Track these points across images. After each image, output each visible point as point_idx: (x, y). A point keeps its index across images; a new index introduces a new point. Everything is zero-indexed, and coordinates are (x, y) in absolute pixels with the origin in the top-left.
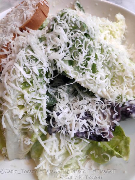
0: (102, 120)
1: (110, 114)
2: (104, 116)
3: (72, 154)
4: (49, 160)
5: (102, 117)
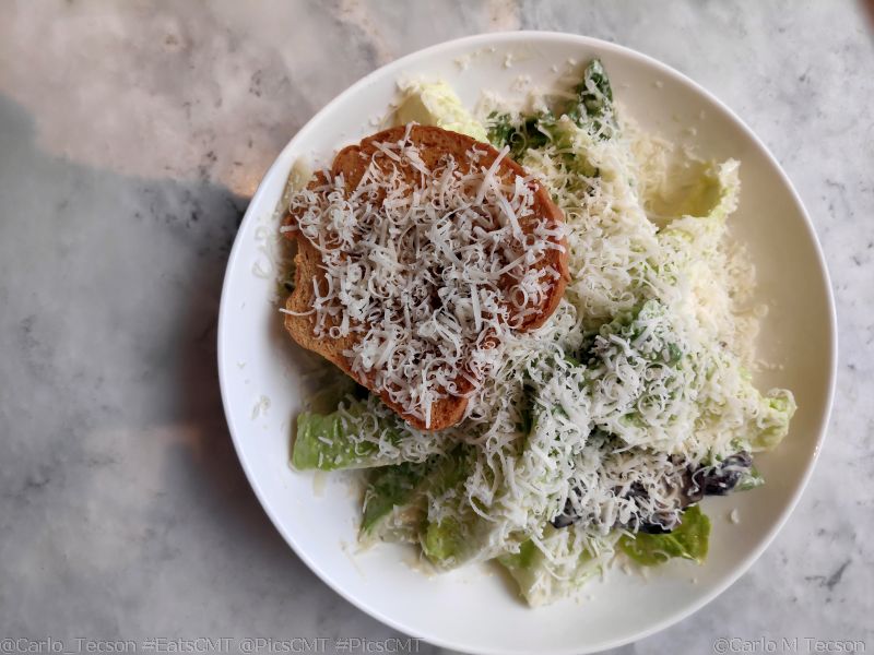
0: (665, 497)
1: (682, 485)
2: (669, 489)
3: (596, 555)
4: (551, 570)
5: (664, 491)
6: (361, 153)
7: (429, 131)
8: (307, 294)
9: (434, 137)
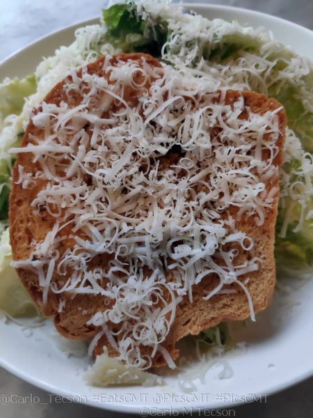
6: (60, 310)
7: (16, 242)
8: (224, 301)
9: (21, 234)
